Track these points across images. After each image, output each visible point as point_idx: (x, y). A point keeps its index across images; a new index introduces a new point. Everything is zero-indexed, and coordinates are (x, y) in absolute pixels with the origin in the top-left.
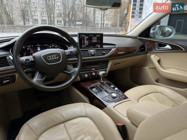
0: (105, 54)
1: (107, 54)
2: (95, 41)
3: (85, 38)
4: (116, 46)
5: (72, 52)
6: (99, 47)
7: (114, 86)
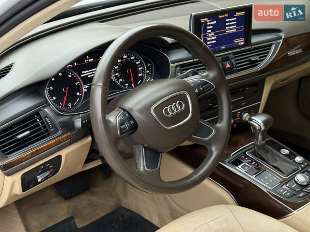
0: (256, 61)
1: (262, 60)
2: (233, 29)
3: (209, 25)
4: (281, 34)
5: (207, 83)
6: (242, 43)
7: (290, 152)
